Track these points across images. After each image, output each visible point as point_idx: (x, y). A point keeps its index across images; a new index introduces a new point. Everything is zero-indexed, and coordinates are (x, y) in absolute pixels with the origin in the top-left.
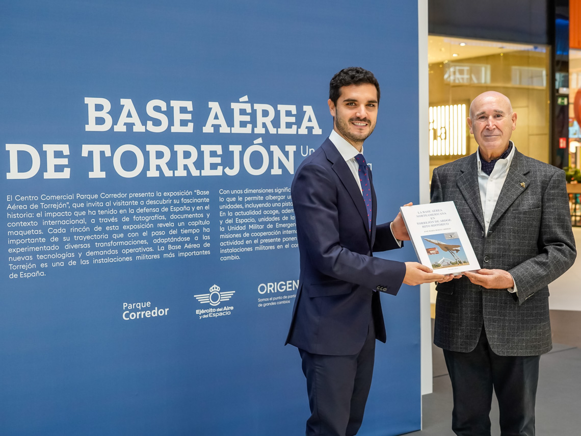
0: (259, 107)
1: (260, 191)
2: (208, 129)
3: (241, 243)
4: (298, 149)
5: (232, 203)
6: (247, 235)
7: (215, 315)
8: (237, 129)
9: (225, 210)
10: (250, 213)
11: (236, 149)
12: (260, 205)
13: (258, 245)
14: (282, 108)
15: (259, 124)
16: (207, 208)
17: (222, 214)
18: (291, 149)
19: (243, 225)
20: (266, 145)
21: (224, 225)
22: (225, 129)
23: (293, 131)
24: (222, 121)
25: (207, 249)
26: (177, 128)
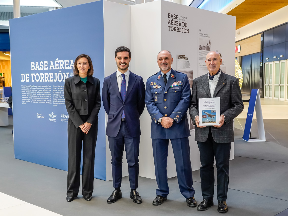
0: (61, 61)
1: (61, 87)
2: (50, 69)
3: (57, 101)
4: (69, 73)
5: (56, 90)
6: (58, 99)
7: (53, 121)
8: (56, 68)
9: (54, 92)
10: (59, 93)
11: (56, 74)
12: (61, 91)
13: (61, 102)
14: (66, 61)
15: (61, 67)
16: (51, 90)
17: (53, 93)
18: (68, 74)
19: (57, 96)
20: (62, 73)
21: (54, 96)
22: (54, 69)
23: (68, 68)
24: (53, 66)
25: (51, 102)
26: (45, 69)
